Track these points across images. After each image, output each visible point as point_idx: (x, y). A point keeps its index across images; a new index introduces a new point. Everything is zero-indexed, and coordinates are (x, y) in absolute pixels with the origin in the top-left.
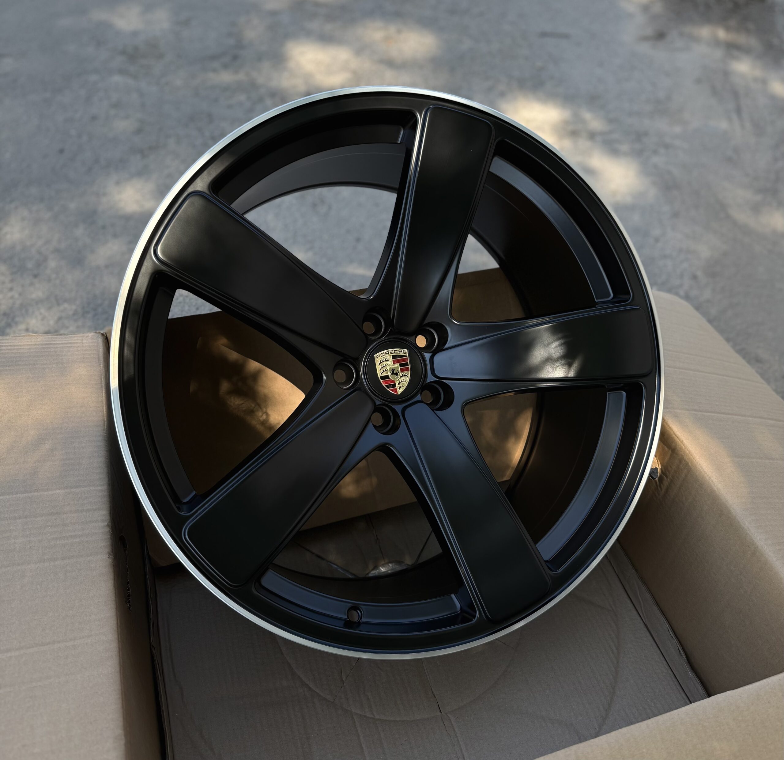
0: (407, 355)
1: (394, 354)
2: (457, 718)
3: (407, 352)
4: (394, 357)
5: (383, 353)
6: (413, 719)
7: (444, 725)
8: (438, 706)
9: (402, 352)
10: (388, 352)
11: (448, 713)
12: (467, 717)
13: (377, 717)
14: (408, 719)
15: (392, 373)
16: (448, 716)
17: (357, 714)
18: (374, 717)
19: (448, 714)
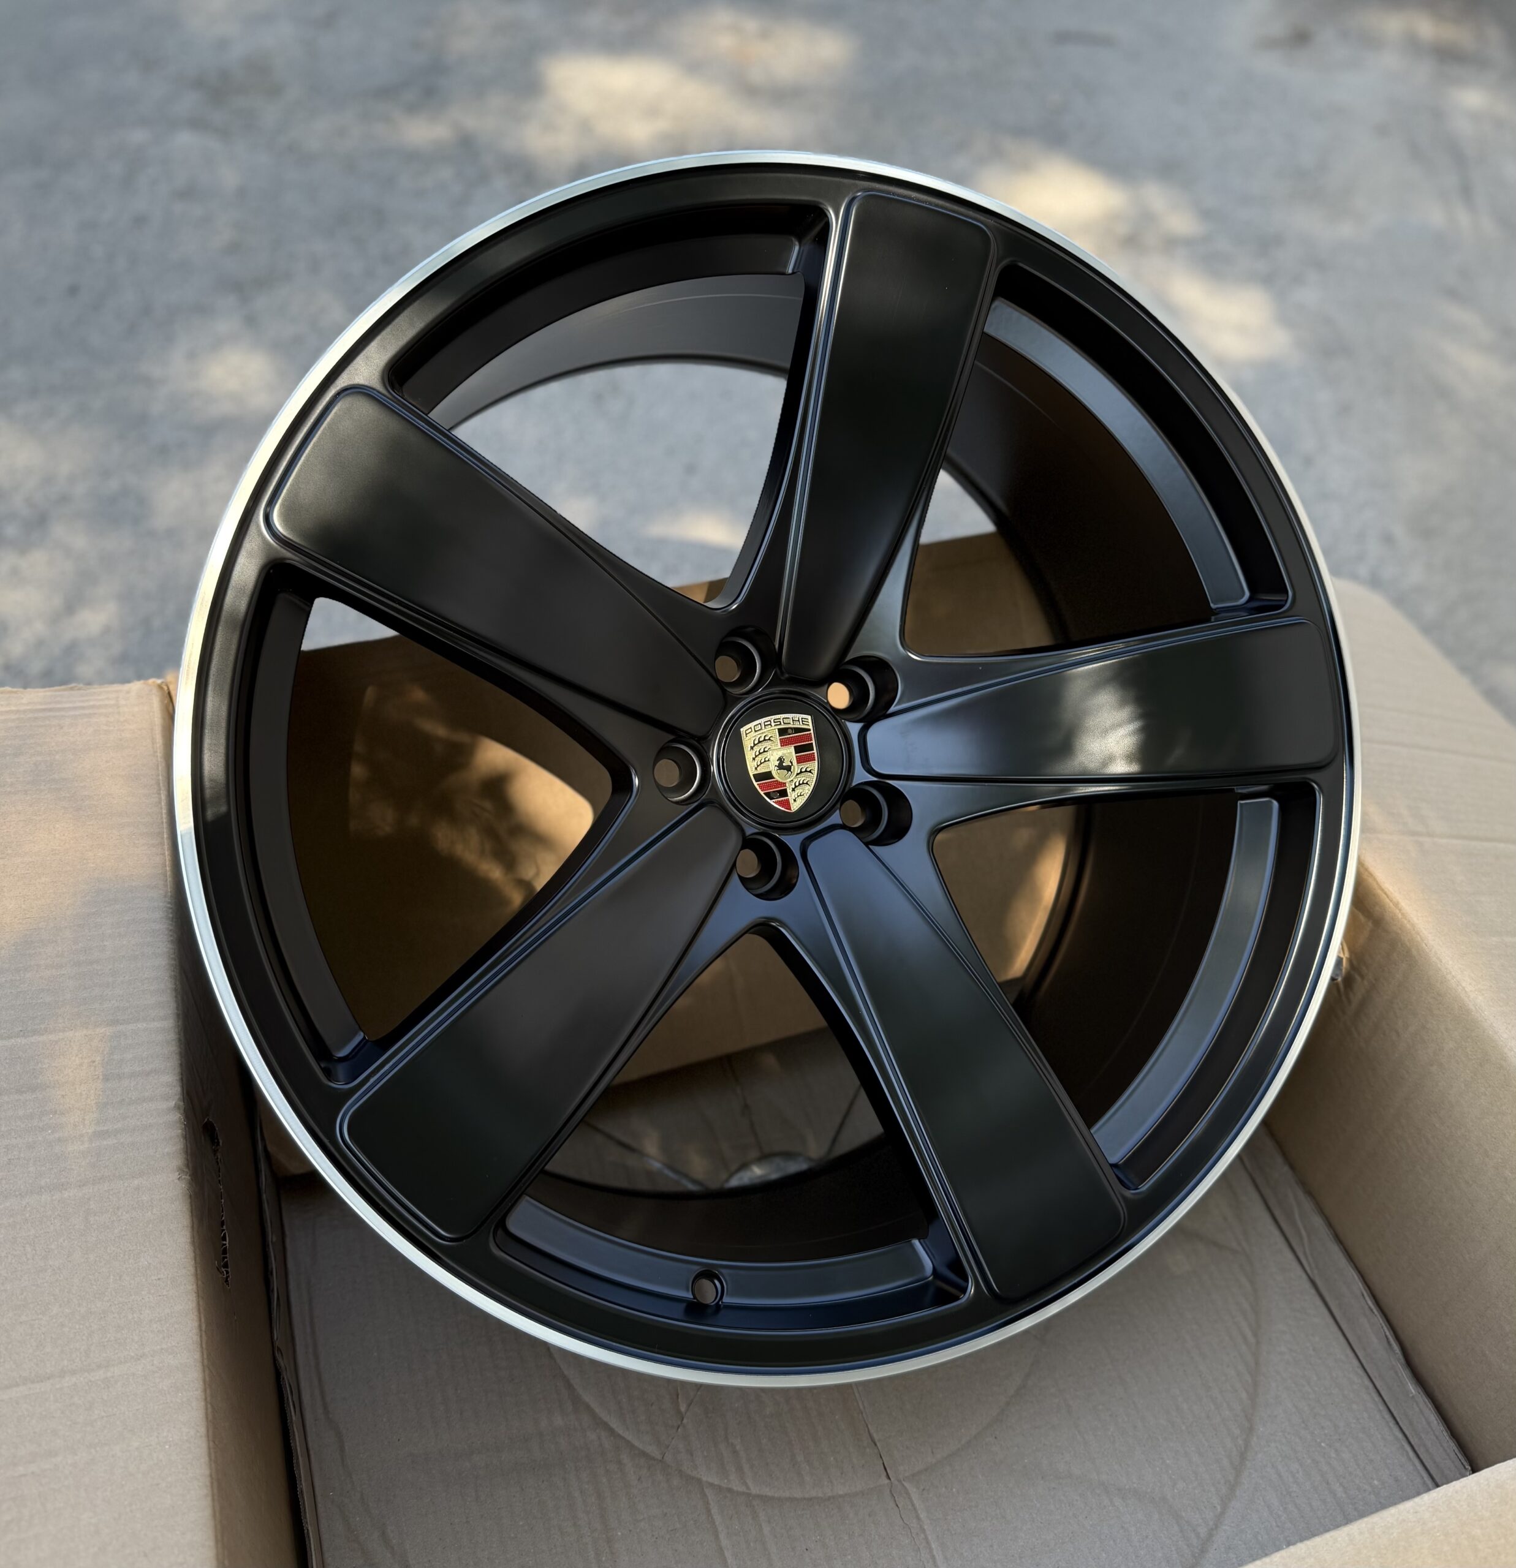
0: (811, 727)
1: (783, 726)
2: (924, 1490)
3: (810, 721)
4: (782, 732)
5: (760, 724)
6: (830, 1494)
7: (897, 1506)
8: (883, 1463)
9: (799, 721)
10: (769, 723)
11: (904, 1480)
12: (944, 1489)
13: (755, 1490)
14: (820, 1495)
15: (778, 767)
16: (903, 1485)
17: (711, 1485)
18: (748, 1491)
19: (903, 1482)
